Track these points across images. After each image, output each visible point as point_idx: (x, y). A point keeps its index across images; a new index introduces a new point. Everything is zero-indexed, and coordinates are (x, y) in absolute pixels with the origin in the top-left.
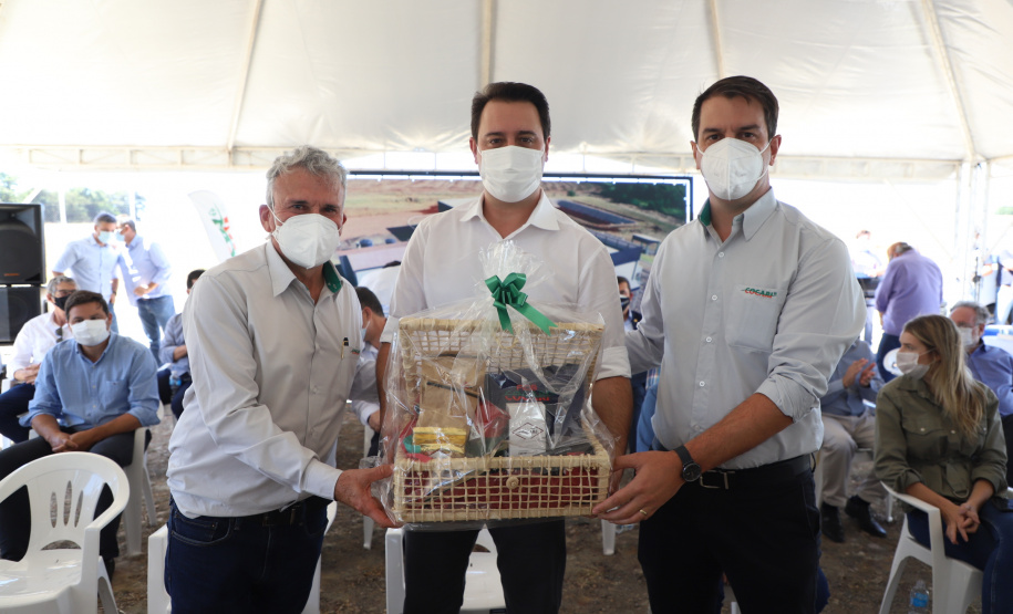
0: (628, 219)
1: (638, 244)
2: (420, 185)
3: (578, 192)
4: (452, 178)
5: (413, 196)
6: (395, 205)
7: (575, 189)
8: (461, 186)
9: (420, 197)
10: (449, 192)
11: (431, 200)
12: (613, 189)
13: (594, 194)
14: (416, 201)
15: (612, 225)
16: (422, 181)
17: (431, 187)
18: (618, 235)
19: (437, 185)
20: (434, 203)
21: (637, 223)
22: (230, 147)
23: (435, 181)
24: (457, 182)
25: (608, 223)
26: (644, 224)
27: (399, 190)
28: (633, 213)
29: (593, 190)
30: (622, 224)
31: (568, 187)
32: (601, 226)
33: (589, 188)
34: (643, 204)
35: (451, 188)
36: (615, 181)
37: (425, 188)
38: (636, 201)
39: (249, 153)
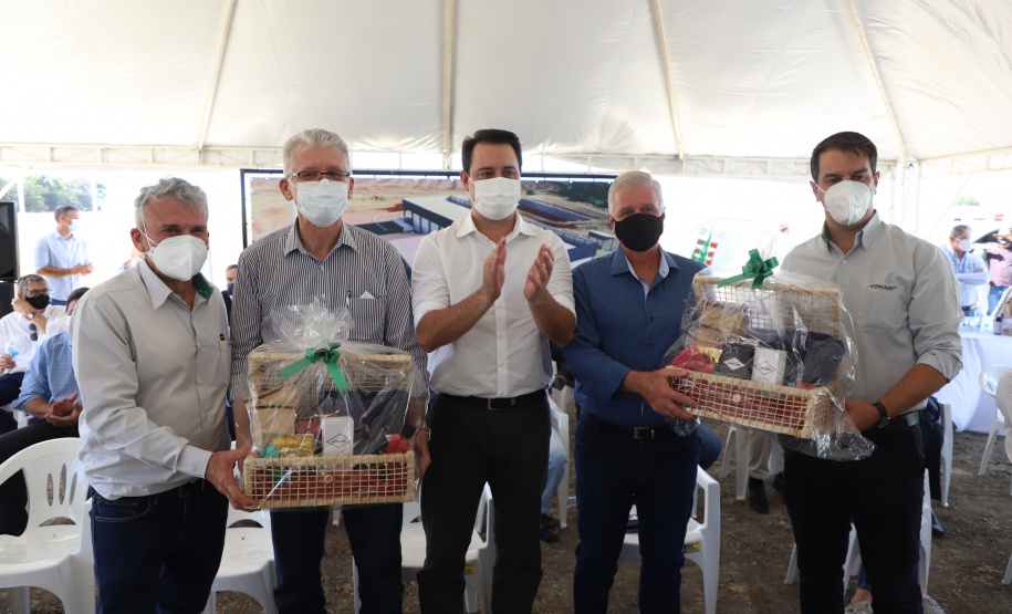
0: (584, 216)
1: (594, 240)
2: (386, 184)
3: (537, 191)
4: (416, 178)
5: (379, 196)
6: (362, 203)
7: (534, 188)
8: (426, 185)
9: (385, 196)
10: (414, 191)
11: (396, 198)
12: (570, 188)
13: (552, 193)
14: (382, 199)
15: (569, 222)
16: (387, 180)
17: (396, 187)
18: (575, 232)
19: (402, 184)
20: (399, 202)
21: (593, 221)
22: (200, 147)
23: (400, 180)
24: (421, 181)
25: (566, 220)
26: (600, 221)
27: (365, 189)
28: (588, 211)
29: (551, 189)
30: (579, 221)
31: (527, 186)
32: (559, 223)
33: (546, 187)
34: (599, 202)
35: (415, 187)
36: (572, 180)
37: (390, 186)
38: (592, 199)
39: (219, 153)
